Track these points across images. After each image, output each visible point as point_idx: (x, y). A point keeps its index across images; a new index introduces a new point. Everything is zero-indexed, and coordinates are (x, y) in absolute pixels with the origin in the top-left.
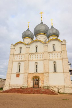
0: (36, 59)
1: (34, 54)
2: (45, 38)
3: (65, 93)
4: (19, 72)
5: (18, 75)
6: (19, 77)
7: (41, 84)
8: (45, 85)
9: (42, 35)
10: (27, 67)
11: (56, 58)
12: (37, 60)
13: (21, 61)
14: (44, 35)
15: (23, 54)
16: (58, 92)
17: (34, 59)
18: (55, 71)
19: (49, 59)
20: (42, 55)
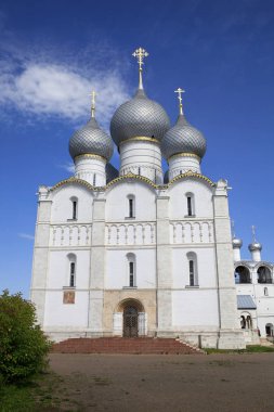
0: (130, 242)
1: (122, 224)
2: (152, 153)
4: (72, 284)
5: (69, 298)
6: (73, 302)
9: (144, 141)
10: (96, 269)
12: (132, 247)
13: (79, 248)
14: (151, 142)
15: (84, 225)
16: (200, 347)
17: (122, 243)
19: (172, 243)
20: (148, 228)
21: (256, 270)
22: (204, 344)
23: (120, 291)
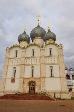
0: (33, 63)
1: (30, 58)
2: (41, 41)
3: (61, 98)
4: (15, 77)
5: (13, 81)
7: (37, 90)
8: (41, 90)
10: (23, 72)
11: (53, 62)
12: (33, 65)
13: (17, 65)
14: (41, 38)
15: (19, 58)
16: (55, 98)
17: (30, 63)
18: (52, 76)
19: (45, 63)
20: (38, 59)
21: (72, 76)
22: (56, 97)
23: (29, 78)
